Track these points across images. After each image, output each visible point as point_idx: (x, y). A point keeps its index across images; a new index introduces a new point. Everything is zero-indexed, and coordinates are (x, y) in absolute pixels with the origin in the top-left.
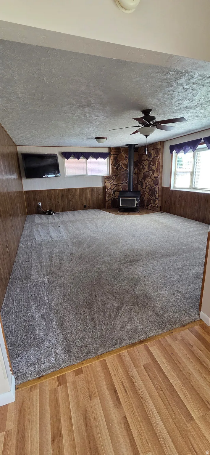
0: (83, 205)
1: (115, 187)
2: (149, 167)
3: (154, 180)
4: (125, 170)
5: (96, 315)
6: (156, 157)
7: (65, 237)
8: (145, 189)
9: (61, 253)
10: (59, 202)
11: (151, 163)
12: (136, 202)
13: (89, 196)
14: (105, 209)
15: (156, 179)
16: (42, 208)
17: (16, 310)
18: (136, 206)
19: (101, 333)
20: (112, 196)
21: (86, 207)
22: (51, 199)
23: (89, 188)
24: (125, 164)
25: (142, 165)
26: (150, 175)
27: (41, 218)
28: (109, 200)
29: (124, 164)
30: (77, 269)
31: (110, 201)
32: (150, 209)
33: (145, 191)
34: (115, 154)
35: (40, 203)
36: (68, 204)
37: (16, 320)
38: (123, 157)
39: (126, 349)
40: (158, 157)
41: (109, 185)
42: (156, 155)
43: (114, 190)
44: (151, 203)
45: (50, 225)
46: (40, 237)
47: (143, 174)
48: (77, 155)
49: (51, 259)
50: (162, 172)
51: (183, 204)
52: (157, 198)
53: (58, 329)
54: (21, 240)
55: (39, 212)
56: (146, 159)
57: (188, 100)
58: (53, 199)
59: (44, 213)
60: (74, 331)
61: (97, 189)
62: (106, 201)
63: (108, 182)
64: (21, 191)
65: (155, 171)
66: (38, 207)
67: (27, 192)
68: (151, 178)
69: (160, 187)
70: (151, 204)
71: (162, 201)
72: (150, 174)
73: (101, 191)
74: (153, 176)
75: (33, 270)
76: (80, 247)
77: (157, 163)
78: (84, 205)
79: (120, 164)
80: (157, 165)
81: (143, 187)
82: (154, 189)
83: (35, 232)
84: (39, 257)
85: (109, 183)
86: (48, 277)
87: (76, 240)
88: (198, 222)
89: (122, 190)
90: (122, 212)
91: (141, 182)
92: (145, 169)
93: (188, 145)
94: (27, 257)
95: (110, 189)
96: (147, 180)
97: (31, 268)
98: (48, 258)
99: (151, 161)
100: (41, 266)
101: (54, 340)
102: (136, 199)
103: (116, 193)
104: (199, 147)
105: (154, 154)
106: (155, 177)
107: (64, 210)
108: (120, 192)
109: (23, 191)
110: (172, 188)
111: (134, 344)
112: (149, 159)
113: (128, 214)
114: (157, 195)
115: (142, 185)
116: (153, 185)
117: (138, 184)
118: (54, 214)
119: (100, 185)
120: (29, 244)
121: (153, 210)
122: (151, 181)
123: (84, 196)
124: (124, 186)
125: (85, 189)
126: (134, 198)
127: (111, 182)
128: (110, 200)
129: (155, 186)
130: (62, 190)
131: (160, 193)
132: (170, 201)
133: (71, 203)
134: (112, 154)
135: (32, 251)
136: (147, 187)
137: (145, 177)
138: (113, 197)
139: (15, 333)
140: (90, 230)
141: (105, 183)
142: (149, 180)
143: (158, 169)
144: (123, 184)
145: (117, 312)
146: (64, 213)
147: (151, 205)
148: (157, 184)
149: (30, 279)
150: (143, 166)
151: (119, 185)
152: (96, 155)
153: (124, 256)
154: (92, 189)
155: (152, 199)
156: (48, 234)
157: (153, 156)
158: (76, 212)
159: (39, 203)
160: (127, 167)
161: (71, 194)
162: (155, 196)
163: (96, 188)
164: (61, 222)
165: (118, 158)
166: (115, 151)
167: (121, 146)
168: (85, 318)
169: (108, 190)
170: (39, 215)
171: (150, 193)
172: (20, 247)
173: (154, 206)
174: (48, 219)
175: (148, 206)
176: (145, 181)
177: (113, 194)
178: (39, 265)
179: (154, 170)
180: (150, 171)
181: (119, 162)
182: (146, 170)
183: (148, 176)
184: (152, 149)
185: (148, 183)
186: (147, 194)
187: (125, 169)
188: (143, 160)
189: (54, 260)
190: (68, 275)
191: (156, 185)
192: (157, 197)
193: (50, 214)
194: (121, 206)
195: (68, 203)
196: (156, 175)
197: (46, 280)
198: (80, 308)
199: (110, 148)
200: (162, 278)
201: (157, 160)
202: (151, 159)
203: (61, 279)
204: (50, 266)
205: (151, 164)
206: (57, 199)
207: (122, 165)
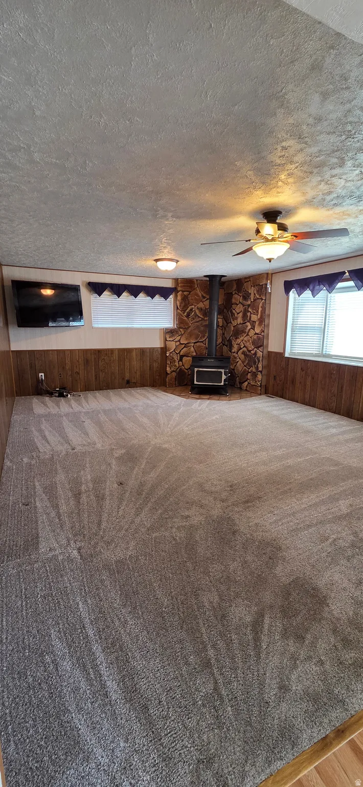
0: (123, 379)
1: (182, 349)
2: (245, 316)
3: (254, 339)
4: (201, 319)
5: (211, 653)
6: (258, 299)
7: (99, 446)
8: (237, 353)
9: (98, 481)
10: (78, 373)
11: (250, 310)
12: (224, 377)
13: (136, 363)
14: (165, 388)
15: (257, 337)
16: (47, 384)
17: (11, 648)
18: (222, 384)
19: (237, 712)
20: (177, 364)
21: (129, 384)
22: (63, 368)
23: (136, 349)
24: (202, 309)
25: (231, 311)
26: (247, 331)
27: (43, 403)
28: (171, 373)
29: (200, 309)
30: (137, 520)
31: (174, 374)
32: (246, 390)
33: (236, 358)
34: (184, 292)
35: (43, 374)
36: (96, 378)
37: (13, 678)
38: (198, 296)
39: (310, 760)
40: (262, 299)
41: (172, 345)
42: (258, 296)
43: (181, 354)
44: (248, 379)
45: (64, 418)
46: (47, 444)
47: (232, 328)
48: (118, 290)
49: (77, 495)
50: (268, 325)
51: (308, 383)
52: (260, 371)
53: (128, 705)
54: (8, 450)
55: (39, 390)
56: (240, 302)
57: (354, 199)
58: (67, 368)
59: (50, 394)
60: (169, 708)
61: (152, 350)
62: (167, 374)
63: (171, 339)
64: (7, 351)
65: (257, 323)
66: (39, 382)
67: (18, 353)
68: (248, 335)
69: (265, 352)
70: (248, 381)
71: (268, 375)
72: (246, 329)
73: (157, 355)
74: (252, 333)
75: (40, 526)
76: (134, 468)
77: (260, 309)
78: (126, 379)
79: (193, 308)
80: (259, 314)
81: (233, 351)
82: (254, 354)
83: (36, 433)
84: (51, 491)
85: (173, 341)
86: (79, 544)
87: (123, 451)
88: (339, 416)
89: (194, 354)
90: (197, 394)
91: (230, 341)
92: (237, 318)
93: (319, 282)
94: (24, 492)
95: (175, 352)
96: (242, 338)
97: (37, 522)
98: (70, 494)
99: (249, 306)
100: (59, 515)
101: (122, 745)
102: (223, 371)
103: (185, 359)
104: (340, 285)
105: (254, 294)
106: (256, 334)
107: (88, 388)
108: (193, 358)
109: (9, 351)
110: (287, 355)
111: (325, 744)
112: (245, 302)
113: (209, 399)
114: (260, 365)
115: (231, 346)
116: (251, 347)
117: (224, 345)
118: (69, 395)
119: (157, 343)
120: (25, 460)
121: (253, 391)
122: (249, 341)
123: (127, 364)
124: (199, 347)
125: (129, 351)
126: (219, 370)
127: (176, 340)
128: (174, 371)
129: (256, 349)
130: (85, 352)
131: (265, 363)
132: (283, 376)
133: (102, 375)
134: (180, 291)
135: (34, 477)
136: (241, 350)
137: (238, 333)
138: (179, 367)
139: (13, 728)
140: (145, 429)
141: (166, 340)
142: (245, 339)
143: (261, 321)
144: (198, 344)
145: (257, 640)
146: (90, 395)
147: (248, 383)
148: (261, 346)
149: (37, 548)
150: (233, 314)
151: (190, 344)
152: (151, 292)
153: (229, 489)
154: (142, 351)
155: (250, 372)
156: (63, 438)
157: (252, 297)
158: (111, 393)
159: (40, 374)
160: (205, 314)
161: (104, 359)
162: (255, 367)
163: (150, 349)
164: (87, 413)
165: (190, 298)
166: (184, 286)
167: (195, 278)
168: (187, 663)
169: (170, 353)
170: (40, 397)
171: (247, 362)
172: (5, 468)
173: (253, 384)
174: (58, 406)
175: (241, 383)
176: (238, 340)
177: (179, 361)
178: (53, 514)
179: (254, 321)
180: (246, 323)
181: (190, 305)
182: (240, 320)
183: (243, 332)
184: (252, 286)
185: (242, 344)
186: (240, 362)
187: (202, 317)
188: (233, 304)
189: (84, 498)
190: (122, 538)
191: (258, 348)
192: (260, 369)
193: (61, 395)
194: (195, 382)
195: (96, 376)
196: (257, 330)
197: (75, 552)
198: (167, 631)
199: (176, 280)
200: (322, 541)
201: (261, 305)
202: (249, 302)
203: (108, 549)
204: (79, 514)
205: (248, 311)
206: (75, 368)
207: (197, 311)
